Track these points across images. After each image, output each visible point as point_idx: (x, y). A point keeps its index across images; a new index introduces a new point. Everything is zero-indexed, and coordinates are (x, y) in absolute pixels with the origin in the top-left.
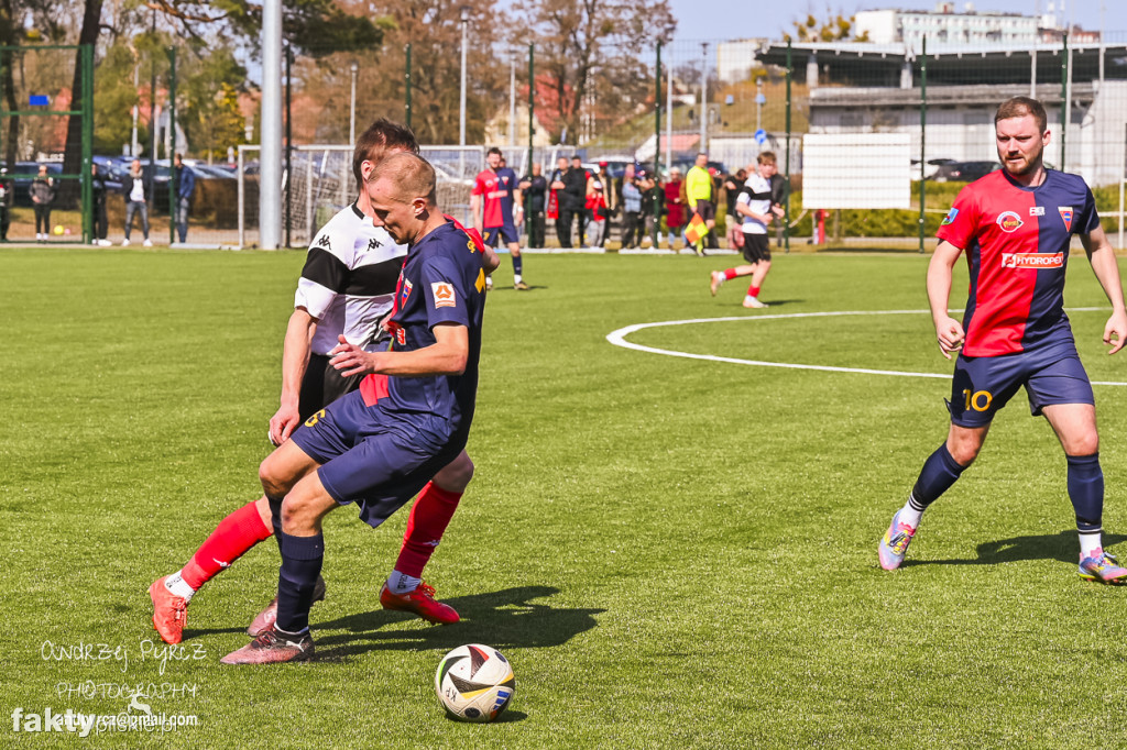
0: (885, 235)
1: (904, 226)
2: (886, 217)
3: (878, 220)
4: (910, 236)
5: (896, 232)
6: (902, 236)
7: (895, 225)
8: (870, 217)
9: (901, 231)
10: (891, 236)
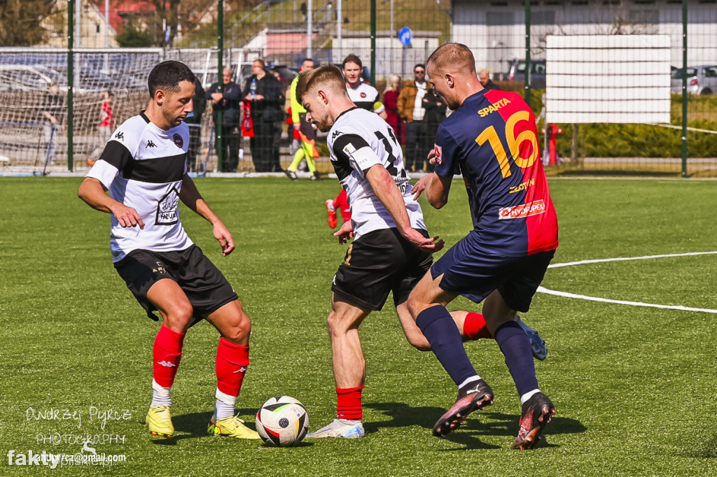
0: (610, 155)
1: (632, 143)
2: (611, 133)
3: (601, 136)
4: (639, 155)
5: (622, 151)
6: (630, 155)
7: (620, 143)
8: (591, 133)
9: (629, 149)
10: (618, 155)
